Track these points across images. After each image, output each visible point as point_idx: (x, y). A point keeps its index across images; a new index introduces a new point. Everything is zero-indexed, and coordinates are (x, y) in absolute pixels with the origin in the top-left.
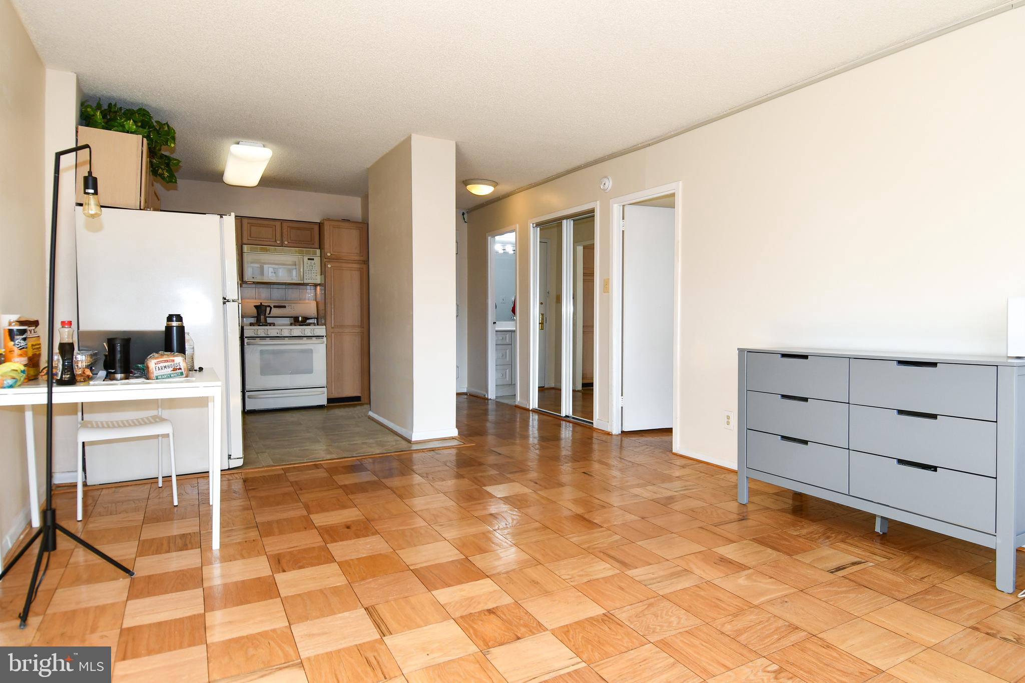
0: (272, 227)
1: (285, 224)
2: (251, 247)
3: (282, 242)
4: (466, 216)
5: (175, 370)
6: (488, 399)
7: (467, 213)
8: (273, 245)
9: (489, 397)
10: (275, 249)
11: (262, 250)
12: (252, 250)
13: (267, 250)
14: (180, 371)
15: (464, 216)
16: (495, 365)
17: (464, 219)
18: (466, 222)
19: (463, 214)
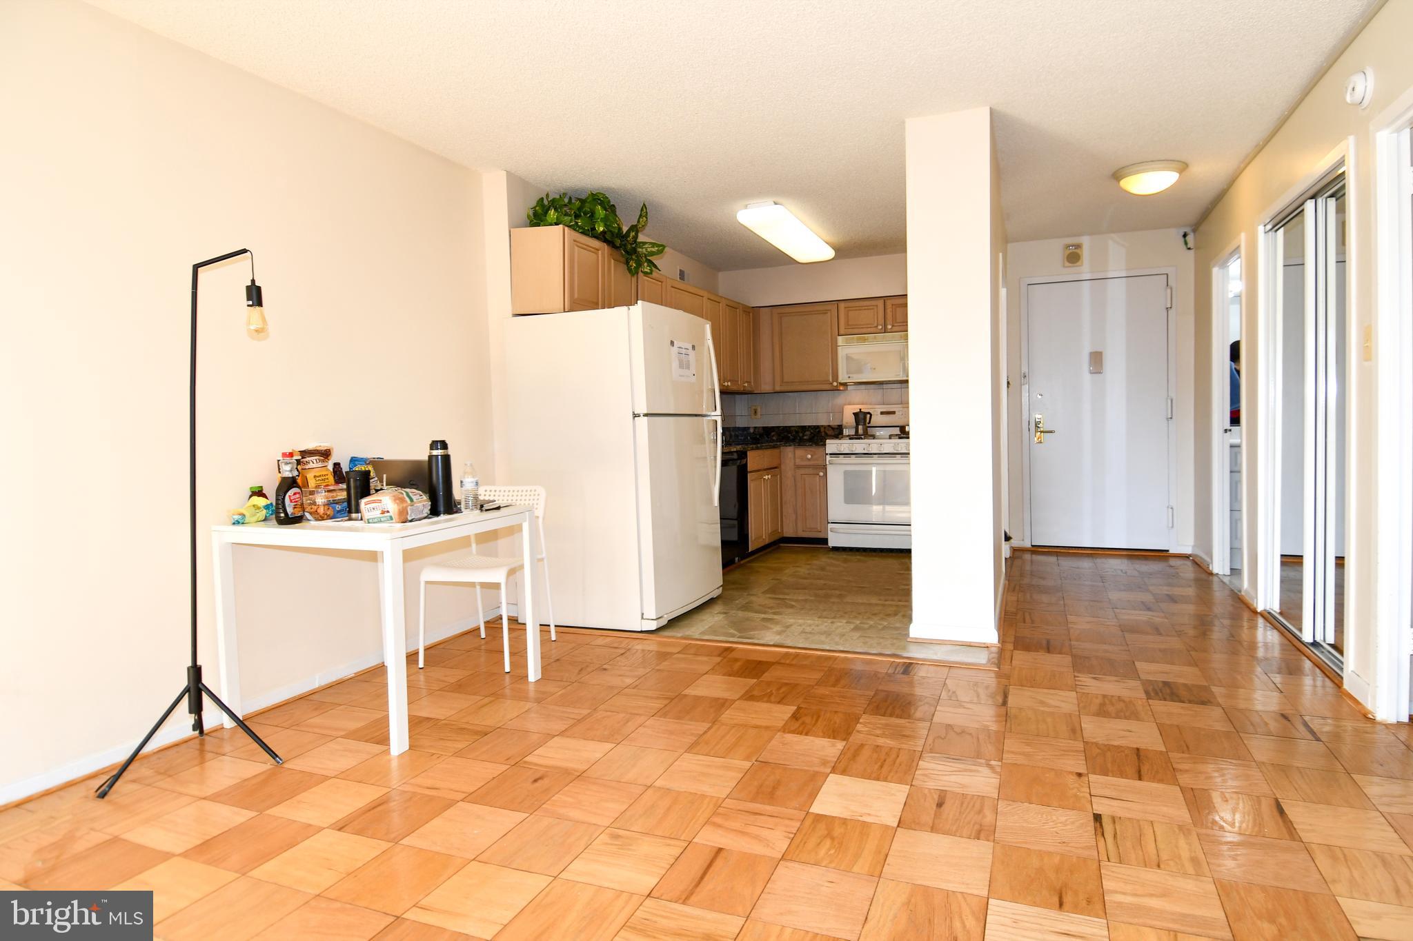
0: (873, 309)
1: (889, 303)
2: (847, 339)
3: (885, 325)
4: (1190, 238)
5: (383, 513)
6: (1211, 574)
7: (1194, 231)
8: (875, 331)
9: (1215, 571)
10: (875, 337)
11: (859, 340)
12: (847, 341)
13: (865, 340)
14: (388, 514)
15: (1187, 238)
16: (1229, 510)
17: (1186, 243)
18: (1189, 249)
19: (1185, 235)
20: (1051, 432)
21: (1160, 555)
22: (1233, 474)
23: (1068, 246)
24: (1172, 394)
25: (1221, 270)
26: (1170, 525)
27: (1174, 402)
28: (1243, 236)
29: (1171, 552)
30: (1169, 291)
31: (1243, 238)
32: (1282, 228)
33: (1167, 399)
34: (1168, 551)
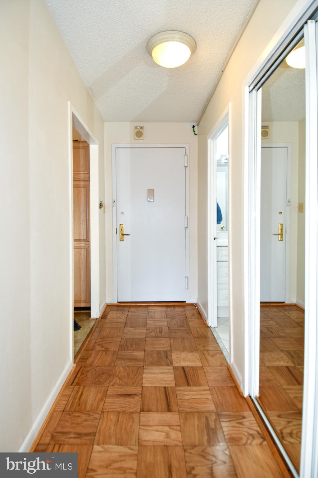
6: (208, 327)
7: (199, 123)
9: (210, 325)
15: (195, 128)
16: (216, 284)
17: (194, 131)
18: (195, 134)
19: (194, 127)
20: (128, 235)
21: (181, 304)
22: (218, 262)
23: (136, 127)
24: (188, 215)
25: (212, 141)
26: (187, 288)
27: (188, 218)
28: (230, 105)
29: (187, 302)
30: (186, 157)
31: (230, 108)
32: (261, 89)
33: (185, 217)
34: (186, 302)
